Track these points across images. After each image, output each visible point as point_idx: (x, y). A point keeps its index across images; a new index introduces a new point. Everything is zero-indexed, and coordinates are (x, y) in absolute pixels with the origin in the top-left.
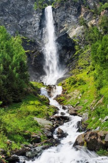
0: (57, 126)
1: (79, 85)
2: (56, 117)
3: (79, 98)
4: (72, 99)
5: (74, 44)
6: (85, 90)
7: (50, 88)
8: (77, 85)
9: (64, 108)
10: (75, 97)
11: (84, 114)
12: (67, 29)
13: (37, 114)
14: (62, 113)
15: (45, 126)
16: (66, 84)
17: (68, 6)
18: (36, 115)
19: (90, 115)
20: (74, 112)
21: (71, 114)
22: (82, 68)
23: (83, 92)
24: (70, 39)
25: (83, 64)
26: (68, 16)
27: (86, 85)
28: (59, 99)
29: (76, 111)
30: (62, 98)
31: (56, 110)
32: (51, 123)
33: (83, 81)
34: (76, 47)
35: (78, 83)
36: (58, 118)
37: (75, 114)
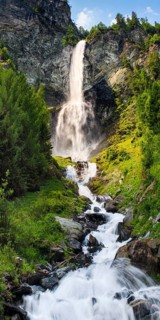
0: (89, 232)
1: (121, 160)
2: (88, 215)
3: (120, 181)
4: (109, 184)
5: (114, 95)
6: (129, 169)
7: (80, 166)
8: (117, 160)
9: (98, 200)
10: (115, 180)
11: (127, 210)
12: (105, 74)
13: (60, 210)
14: (96, 209)
15: (71, 231)
16: (102, 160)
17: (106, 40)
18: (59, 213)
19: (136, 212)
20: (112, 207)
21: (109, 211)
22: (125, 133)
23: (126, 173)
24: (109, 89)
25: (125, 127)
26: (107, 55)
27: (130, 161)
28: (92, 184)
29: (115, 204)
30: (97, 183)
31: (87, 203)
32: (79, 226)
33: (126, 154)
34: (117, 100)
35: (119, 157)
36: (90, 217)
37: (114, 211)
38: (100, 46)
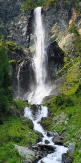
0: (40, 158)
1: (66, 106)
2: (40, 146)
3: (66, 122)
4: (57, 123)
5: (63, 55)
6: (72, 113)
8: (64, 106)
9: (49, 135)
10: (62, 121)
11: (70, 144)
12: (56, 37)
13: (18, 140)
14: (47, 142)
15: (27, 157)
16: (52, 104)
17: (58, 8)
18: (17, 142)
19: (77, 146)
20: (59, 141)
21: (56, 143)
22: (71, 85)
23: (70, 116)
24: (59, 49)
25: (71, 80)
26: (58, 21)
27: (74, 108)
28: (44, 122)
29: (62, 139)
30: (47, 122)
31: (39, 137)
32: (33, 153)
33: (71, 102)
34: (65, 59)
35: (66, 104)
36: (42, 147)
37: (60, 144)
38: (53, 13)
